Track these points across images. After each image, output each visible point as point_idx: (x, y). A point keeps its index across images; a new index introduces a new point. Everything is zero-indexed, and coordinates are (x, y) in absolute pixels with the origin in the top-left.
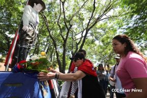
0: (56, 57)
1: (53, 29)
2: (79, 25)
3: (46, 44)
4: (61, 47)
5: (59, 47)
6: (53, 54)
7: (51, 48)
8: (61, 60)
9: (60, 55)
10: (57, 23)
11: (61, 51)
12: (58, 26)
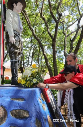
0: (44, 60)
1: (35, 24)
2: (73, 10)
3: (29, 45)
4: (49, 48)
5: (46, 47)
6: (40, 58)
7: (37, 50)
8: (51, 64)
9: (48, 57)
10: (39, 15)
11: (49, 52)
12: (41, 19)
